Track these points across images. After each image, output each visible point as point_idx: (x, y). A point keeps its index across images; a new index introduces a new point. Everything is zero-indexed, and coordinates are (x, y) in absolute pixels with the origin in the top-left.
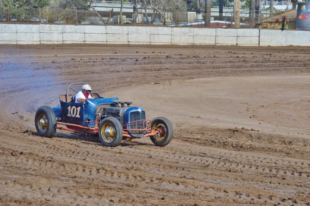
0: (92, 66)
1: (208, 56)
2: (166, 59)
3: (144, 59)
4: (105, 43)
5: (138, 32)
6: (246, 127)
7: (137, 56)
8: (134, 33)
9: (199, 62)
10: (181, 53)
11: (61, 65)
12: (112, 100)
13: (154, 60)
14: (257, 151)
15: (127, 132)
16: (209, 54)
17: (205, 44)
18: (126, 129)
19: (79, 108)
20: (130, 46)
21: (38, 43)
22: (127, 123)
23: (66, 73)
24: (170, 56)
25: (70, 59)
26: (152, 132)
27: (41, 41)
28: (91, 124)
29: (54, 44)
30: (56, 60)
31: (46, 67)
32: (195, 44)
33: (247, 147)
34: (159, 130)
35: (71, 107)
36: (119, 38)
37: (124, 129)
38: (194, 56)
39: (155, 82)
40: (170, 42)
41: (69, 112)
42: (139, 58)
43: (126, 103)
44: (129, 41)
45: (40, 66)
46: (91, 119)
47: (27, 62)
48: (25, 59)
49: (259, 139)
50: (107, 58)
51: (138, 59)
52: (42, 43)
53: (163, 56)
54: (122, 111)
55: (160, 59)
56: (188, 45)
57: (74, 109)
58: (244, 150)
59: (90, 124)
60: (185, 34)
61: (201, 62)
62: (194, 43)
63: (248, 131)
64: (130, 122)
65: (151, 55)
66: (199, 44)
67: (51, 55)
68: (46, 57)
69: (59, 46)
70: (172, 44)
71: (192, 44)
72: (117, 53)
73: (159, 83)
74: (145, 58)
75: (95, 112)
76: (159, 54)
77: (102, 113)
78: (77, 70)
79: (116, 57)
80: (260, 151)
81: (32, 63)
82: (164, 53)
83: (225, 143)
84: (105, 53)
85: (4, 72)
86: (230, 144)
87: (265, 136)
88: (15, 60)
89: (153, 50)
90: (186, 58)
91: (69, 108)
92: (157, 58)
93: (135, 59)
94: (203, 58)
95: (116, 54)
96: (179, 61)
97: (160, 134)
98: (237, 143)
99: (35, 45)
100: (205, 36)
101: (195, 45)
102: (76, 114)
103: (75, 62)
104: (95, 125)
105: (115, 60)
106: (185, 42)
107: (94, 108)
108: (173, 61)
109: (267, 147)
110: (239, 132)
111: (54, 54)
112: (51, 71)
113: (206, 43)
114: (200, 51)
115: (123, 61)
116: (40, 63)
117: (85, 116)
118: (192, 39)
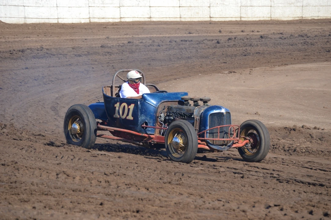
0: (155, 51)
1: (320, 34)
2: (260, 40)
3: (228, 41)
4: (178, 20)
5: (223, 4)
6: (308, 125)
7: (219, 36)
8: (218, 5)
9: (307, 43)
10: (282, 32)
11: (113, 50)
12: (179, 96)
13: (242, 41)
14: (313, 156)
15: (204, 143)
16: (323, 32)
17: (319, 18)
18: (204, 139)
19: (132, 106)
20: (213, 24)
21: (87, 21)
22: (205, 130)
23: (117, 61)
24: (266, 36)
25: (126, 42)
26: (239, 142)
27: (91, 19)
28: (150, 129)
29: (108, 23)
30: (107, 44)
31: (91, 52)
32: (305, 18)
33: (302, 151)
34: (249, 139)
35: (120, 105)
36: (198, 13)
37: (200, 138)
38: (300, 35)
39: (230, 71)
40: (269, 16)
41: (116, 112)
42: (221, 40)
43: (201, 100)
44: (211, 16)
45: (83, 52)
46: (149, 122)
47: (67, 46)
48: (65, 42)
49: (322, 140)
50: (178, 40)
51: (219, 41)
52: (93, 20)
53: (256, 35)
54: (197, 112)
55: (252, 40)
56: (294, 20)
57: (124, 106)
58: (297, 154)
59: (148, 129)
60: (290, 4)
61: (310, 43)
62: (303, 16)
63: (308, 130)
64: (209, 128)
65: (239, 35)
66: (310, 18)
67: (101, 37)
68: (93, 40)
69: (114, 25)
70: (272, 19)
71: (300, 18)
72: (192, 33)
73: (236, 71)
74: (230, 39)
75: (156, 112)
76: (252, 33)
77: (165, 114)
78: (133, 57)
79: (190, 39)
80: (318, 155)
81: (73, 48)
82: (258, 32)
83: (275, 145)
84: (176, 33)
85: (32, 59)
86: (282, 147)
87: (329, 135)
88: (51, 44)
89: (243, 28)
90: (289, 38)
91: (117, 105)
92: (247, 39)
93: (216, 41)
94: (313, 37)
95: (191, 35)
96: (278, 42)
97: (251, 145)
98: (290, 146)
99: (83, 23)
100: (320, 7)
101: (305, 20)
102: (128, 115)
103: (132, 45)
104: (154, 131)
105: (188, 43)
106: (290, 16)
107: (155, 106)
108: (270, 42)
109: (327, 150)
110: (297, 131)
111: (105, 36)
112: (96, 58)
113: (321, 16)
114: (310, 28)
115: (199, 44)
116: (84, 48)
117: (141, 118)
118: (301, 11)
